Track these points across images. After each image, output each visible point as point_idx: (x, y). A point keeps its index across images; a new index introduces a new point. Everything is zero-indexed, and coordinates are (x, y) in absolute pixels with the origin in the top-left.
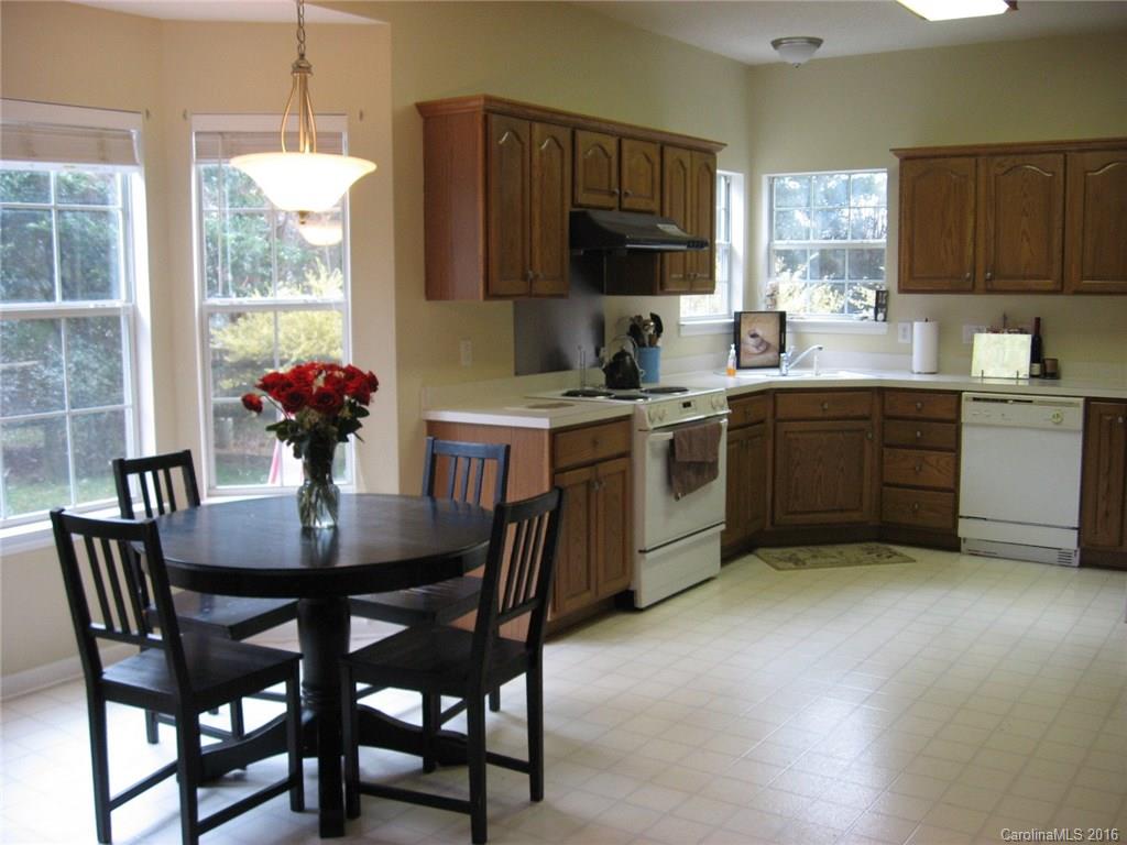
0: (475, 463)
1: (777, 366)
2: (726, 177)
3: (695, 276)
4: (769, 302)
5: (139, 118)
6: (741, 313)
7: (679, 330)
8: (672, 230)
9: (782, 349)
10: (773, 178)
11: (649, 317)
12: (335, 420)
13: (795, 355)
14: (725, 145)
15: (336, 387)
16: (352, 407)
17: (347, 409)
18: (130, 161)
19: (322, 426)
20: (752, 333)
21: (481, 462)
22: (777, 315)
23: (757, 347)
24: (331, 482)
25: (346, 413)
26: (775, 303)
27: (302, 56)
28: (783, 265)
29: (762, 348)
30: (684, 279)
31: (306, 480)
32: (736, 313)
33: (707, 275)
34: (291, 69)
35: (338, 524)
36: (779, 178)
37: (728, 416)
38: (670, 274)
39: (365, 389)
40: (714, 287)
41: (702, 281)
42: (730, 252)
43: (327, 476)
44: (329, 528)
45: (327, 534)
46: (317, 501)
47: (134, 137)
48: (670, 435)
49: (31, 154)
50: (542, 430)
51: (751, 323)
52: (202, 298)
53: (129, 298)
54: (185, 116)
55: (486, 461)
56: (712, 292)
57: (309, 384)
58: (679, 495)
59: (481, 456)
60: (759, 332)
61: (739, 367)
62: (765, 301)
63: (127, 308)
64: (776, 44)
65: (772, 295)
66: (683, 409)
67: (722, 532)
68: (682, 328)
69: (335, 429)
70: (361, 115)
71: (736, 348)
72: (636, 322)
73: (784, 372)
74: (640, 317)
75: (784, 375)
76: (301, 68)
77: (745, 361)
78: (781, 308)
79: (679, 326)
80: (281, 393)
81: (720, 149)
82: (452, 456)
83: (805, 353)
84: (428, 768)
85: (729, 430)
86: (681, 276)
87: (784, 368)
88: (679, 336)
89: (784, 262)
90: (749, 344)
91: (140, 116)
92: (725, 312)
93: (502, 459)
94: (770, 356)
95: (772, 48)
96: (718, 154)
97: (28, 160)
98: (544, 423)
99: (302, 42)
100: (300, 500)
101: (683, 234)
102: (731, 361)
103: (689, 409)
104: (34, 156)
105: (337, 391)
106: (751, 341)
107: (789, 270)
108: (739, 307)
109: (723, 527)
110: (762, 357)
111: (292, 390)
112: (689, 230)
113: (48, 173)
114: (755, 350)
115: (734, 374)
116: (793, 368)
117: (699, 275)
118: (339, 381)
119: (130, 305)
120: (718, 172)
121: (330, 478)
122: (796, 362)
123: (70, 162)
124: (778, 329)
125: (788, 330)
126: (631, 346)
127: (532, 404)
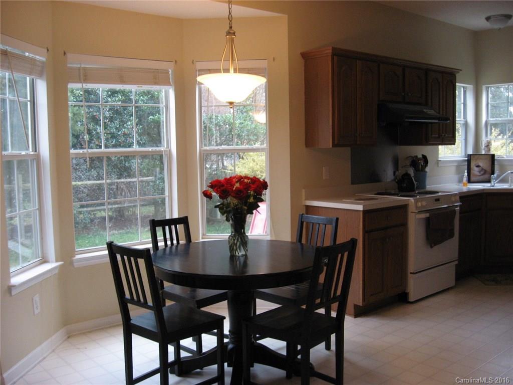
0: (322, 227)
1: (489, 181)
2: (463, 87)
3: (445, 135)
4: (486, 149)
5: (172, 64)
6: (471, 155)
7: (438, 163)
8: (432, 112)
9: (493, 173)
10: (488, 87)
11: (421, 156)
12: (246, 203)
13: (498, 176)
14: (461, 70)
15: (245, 187)
16: (255, 197)
17: (252, 198)
18: (168, 84)
19: (239, 206)
20: (477, 165)
21: (324, 226)
22: (491, 156)
23: (480, 172)
24: (245, 233)
25: (252, 200)
26: (489, 150)
27: (231, 27)
28: (499, 132)
29: (482, 173)
30: (439, 137)
31: (232, 232)
32: (468, 155)
33: (451, 136)
34: (226, 34)
35: (248, 254)
36: (491, 87)
37: (460, 206)
38: (432, 135)
39: (260, 188)
40: (455, 142)
41: (449, 138)
42: (466, 125)
43: (242, 230)
44: (243, 256)
45: (242, 259)
46: (237, 243)
47: (170, 73)
48: (427, 215)
49: (122, 81)
50: (360, 211)
51: (476, 160)
52: (201, 146)
53: (168, 147)
54: (193, 62)
55: (327, 225)
56: (454, 144)
57: (233, 186)
58: (433, 245)
59: (325, 223)
60: (481, 164)
61: (469, 181)
62: (484, 149)
63: (167, 151)
64: (488, 19)
65: (488, 146)
66: (435, 202)
67: (456, 265)
68: (439, 162)
69: (246, 208)
70: (274, 60)
71: (467, 173)
72: (414, 159)
73: (493, 184)
74: (416, 156)
75: (493, 186)
76: (231, 33)
77: (472, 179)
78: (492, 153)
79: (438, 162)
80: (219, 190)
81: (458, 72)
82: (311, 223)
83: (504, 175)
84: (288, 377)
85: (460, 213)
86: (437, 136)
87: (492, 182)
88: (438, 166)
89: (499, 131)
90: (475, 170)
91: (173, 63)
92: (464, 154)
93: (334, 224)
94: (486, 176)
95: (485, 21)
96: (457, 75)
97: (122, 84)
98: (360, 208)
99: (230, 21)
100: (229, 242)
101: (438, 115)
102: (465, 179)
103: (438, 202)
104: (124, 82)
105: (245, 189)
106: (476, 169)
107: (502, 135)
108: (470, 152)
109: (456, 262)
110: (482, 177)
111: (224, 188)
112: (441, 113)
113: (132, 90)
114: (478, 174)
115: (467, 186)
116: (497, 183)
117: (446, 135)
118: (247, 184)
119: (168, 149)
120: (457, 84)
121: (244, 231)
122: (500, 179)
123: (140, 85)
124: (491, 163)
125: (496, 163)
126: (412, 171)
127: (357, 198)
